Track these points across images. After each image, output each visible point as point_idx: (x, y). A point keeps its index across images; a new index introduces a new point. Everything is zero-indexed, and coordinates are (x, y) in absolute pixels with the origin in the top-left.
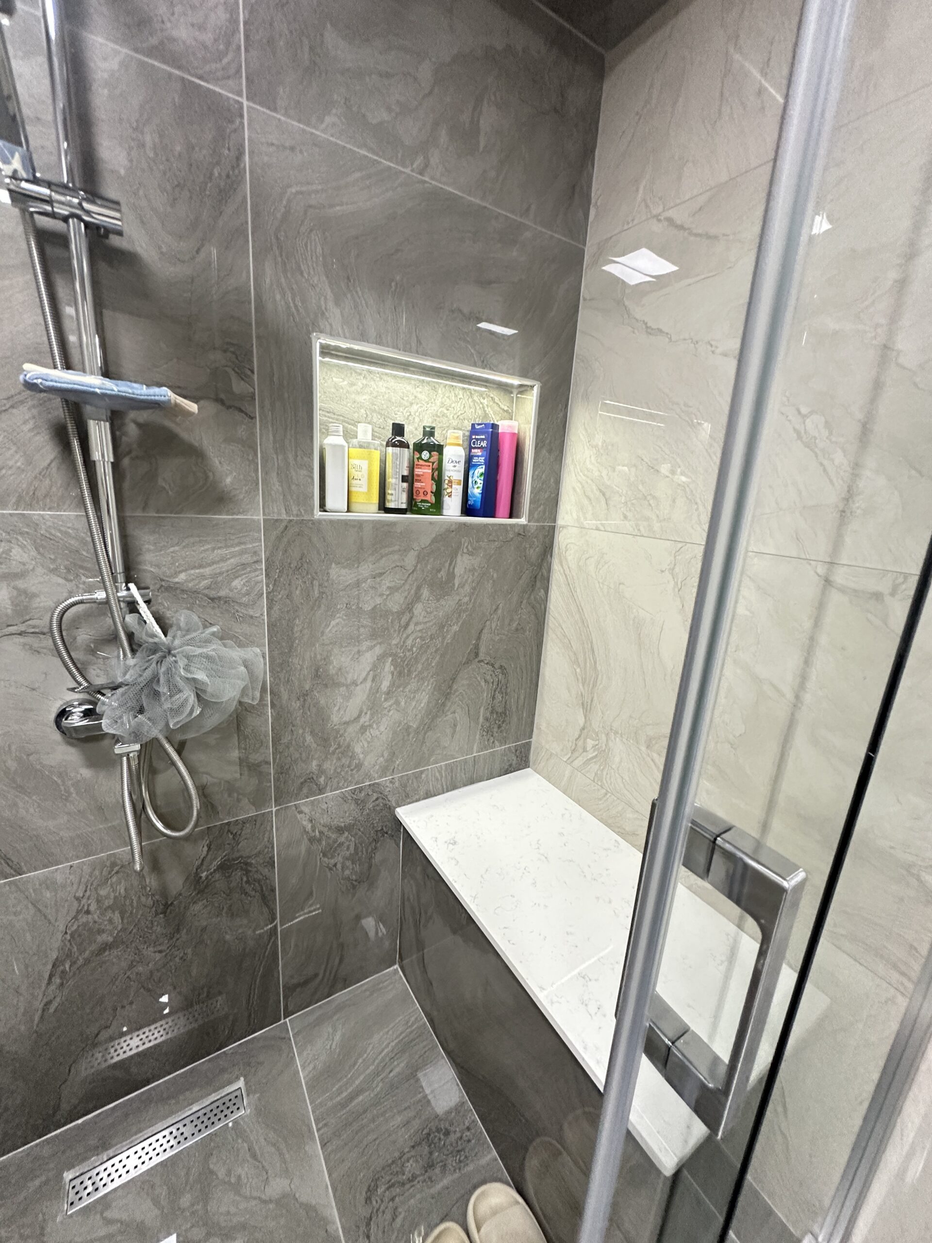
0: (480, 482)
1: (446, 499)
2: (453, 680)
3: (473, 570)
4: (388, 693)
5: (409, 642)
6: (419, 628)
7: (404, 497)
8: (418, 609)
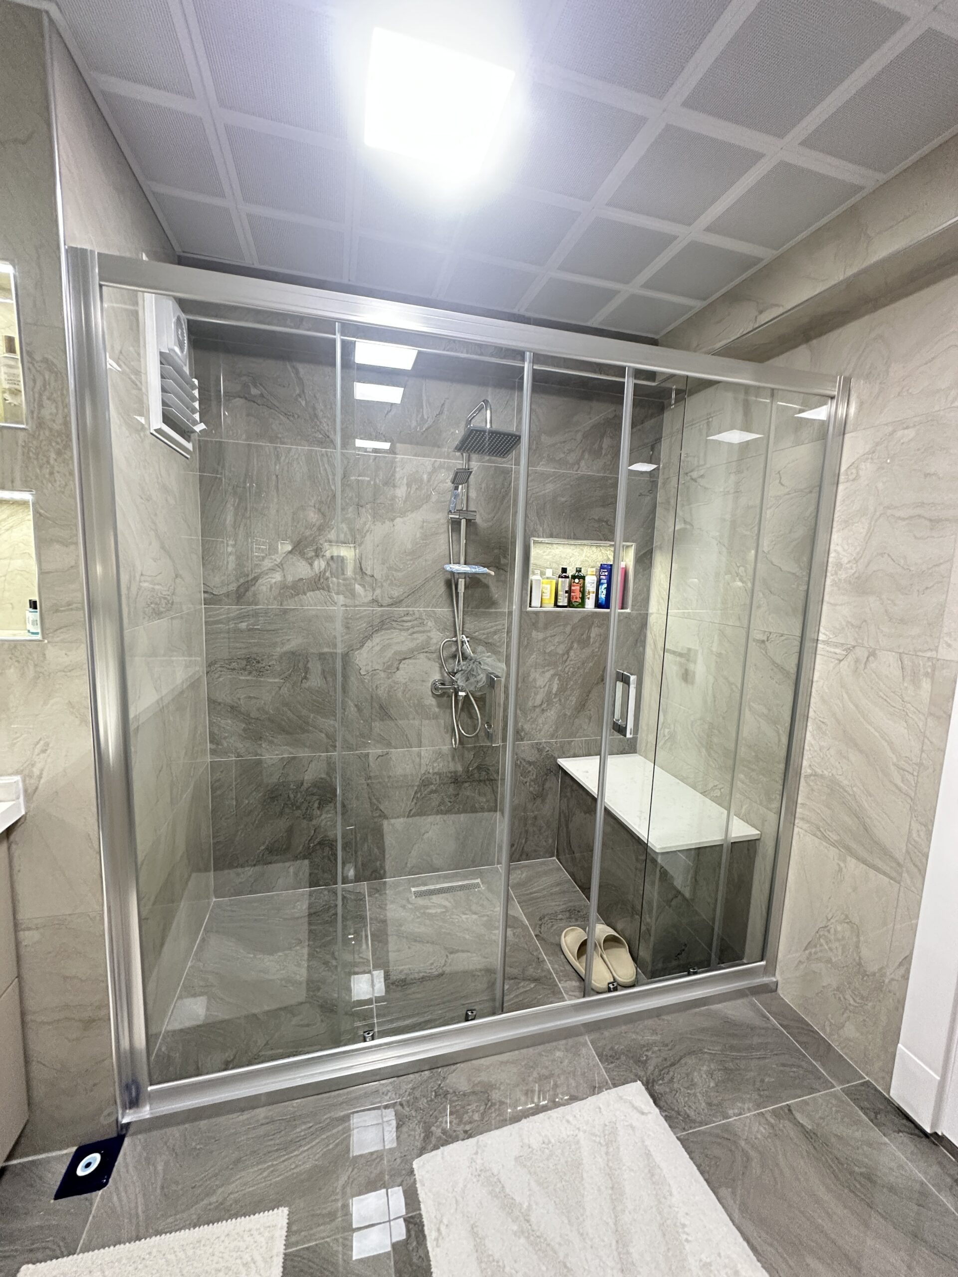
0: (605, 592)
1: (587, 600)
2: (590, 692)
3: (600, 635)
4: (556, 694)
5: (567, 670)
6: (572, 663)
7: (566, 600)
8: (572, 653)
